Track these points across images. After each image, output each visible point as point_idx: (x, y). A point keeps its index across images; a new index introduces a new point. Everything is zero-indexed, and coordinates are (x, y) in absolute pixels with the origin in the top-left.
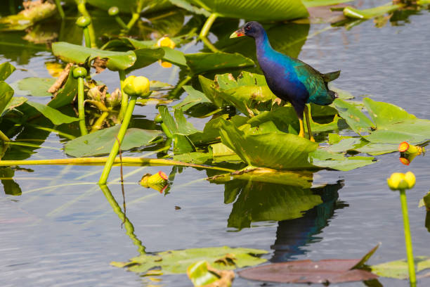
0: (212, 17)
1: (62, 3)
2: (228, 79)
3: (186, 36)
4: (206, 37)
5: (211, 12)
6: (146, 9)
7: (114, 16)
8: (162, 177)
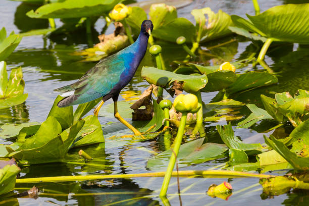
0: (268, 42)
1: (132, 36)
2: (286, 97)
3: (246, 60)
4: (263, 60)
5: (267, 38)
6: (204, 38)
7: (182, 45)
8: (227, 187)
